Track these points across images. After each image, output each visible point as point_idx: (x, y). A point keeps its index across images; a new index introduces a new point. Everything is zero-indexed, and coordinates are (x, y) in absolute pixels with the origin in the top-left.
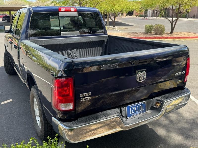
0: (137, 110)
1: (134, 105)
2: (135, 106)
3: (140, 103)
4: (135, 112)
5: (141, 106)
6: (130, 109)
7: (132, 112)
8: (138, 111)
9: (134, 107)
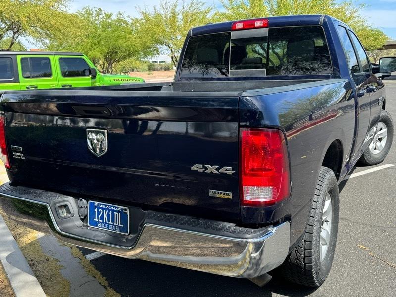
0: (109, 221)
1: (104, 205)
2: (106, 210)
3: (116, 208)
4: (105, 222)
5: (117, 214)
6: (96, 210)
7: (98, 219)
8: (110, 223)
9: (103, 209)
